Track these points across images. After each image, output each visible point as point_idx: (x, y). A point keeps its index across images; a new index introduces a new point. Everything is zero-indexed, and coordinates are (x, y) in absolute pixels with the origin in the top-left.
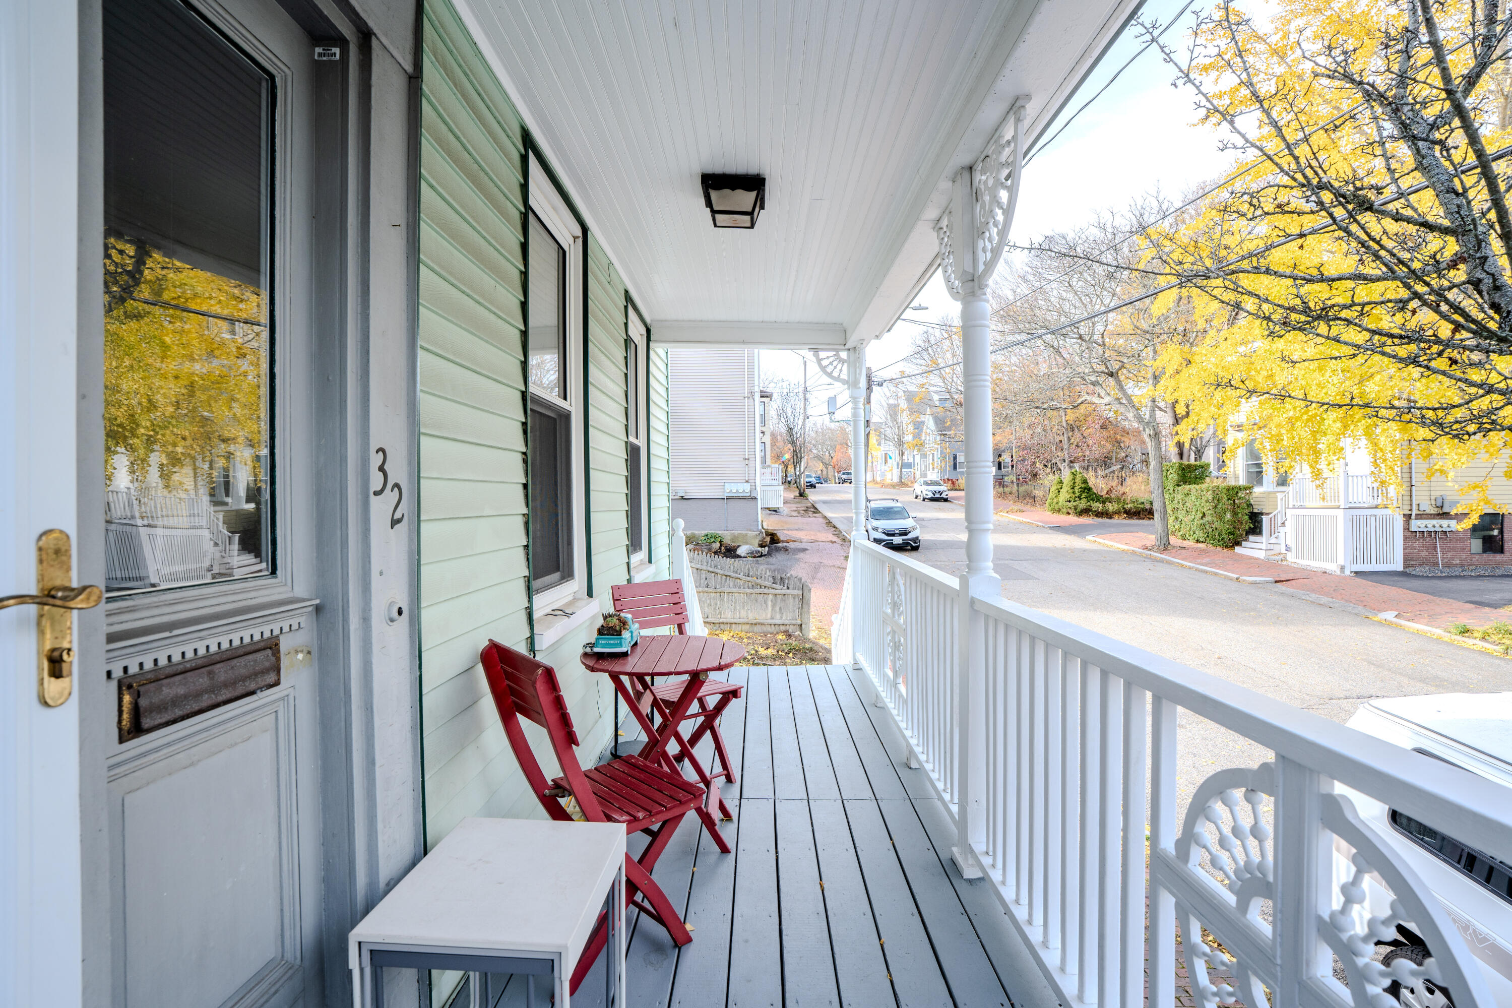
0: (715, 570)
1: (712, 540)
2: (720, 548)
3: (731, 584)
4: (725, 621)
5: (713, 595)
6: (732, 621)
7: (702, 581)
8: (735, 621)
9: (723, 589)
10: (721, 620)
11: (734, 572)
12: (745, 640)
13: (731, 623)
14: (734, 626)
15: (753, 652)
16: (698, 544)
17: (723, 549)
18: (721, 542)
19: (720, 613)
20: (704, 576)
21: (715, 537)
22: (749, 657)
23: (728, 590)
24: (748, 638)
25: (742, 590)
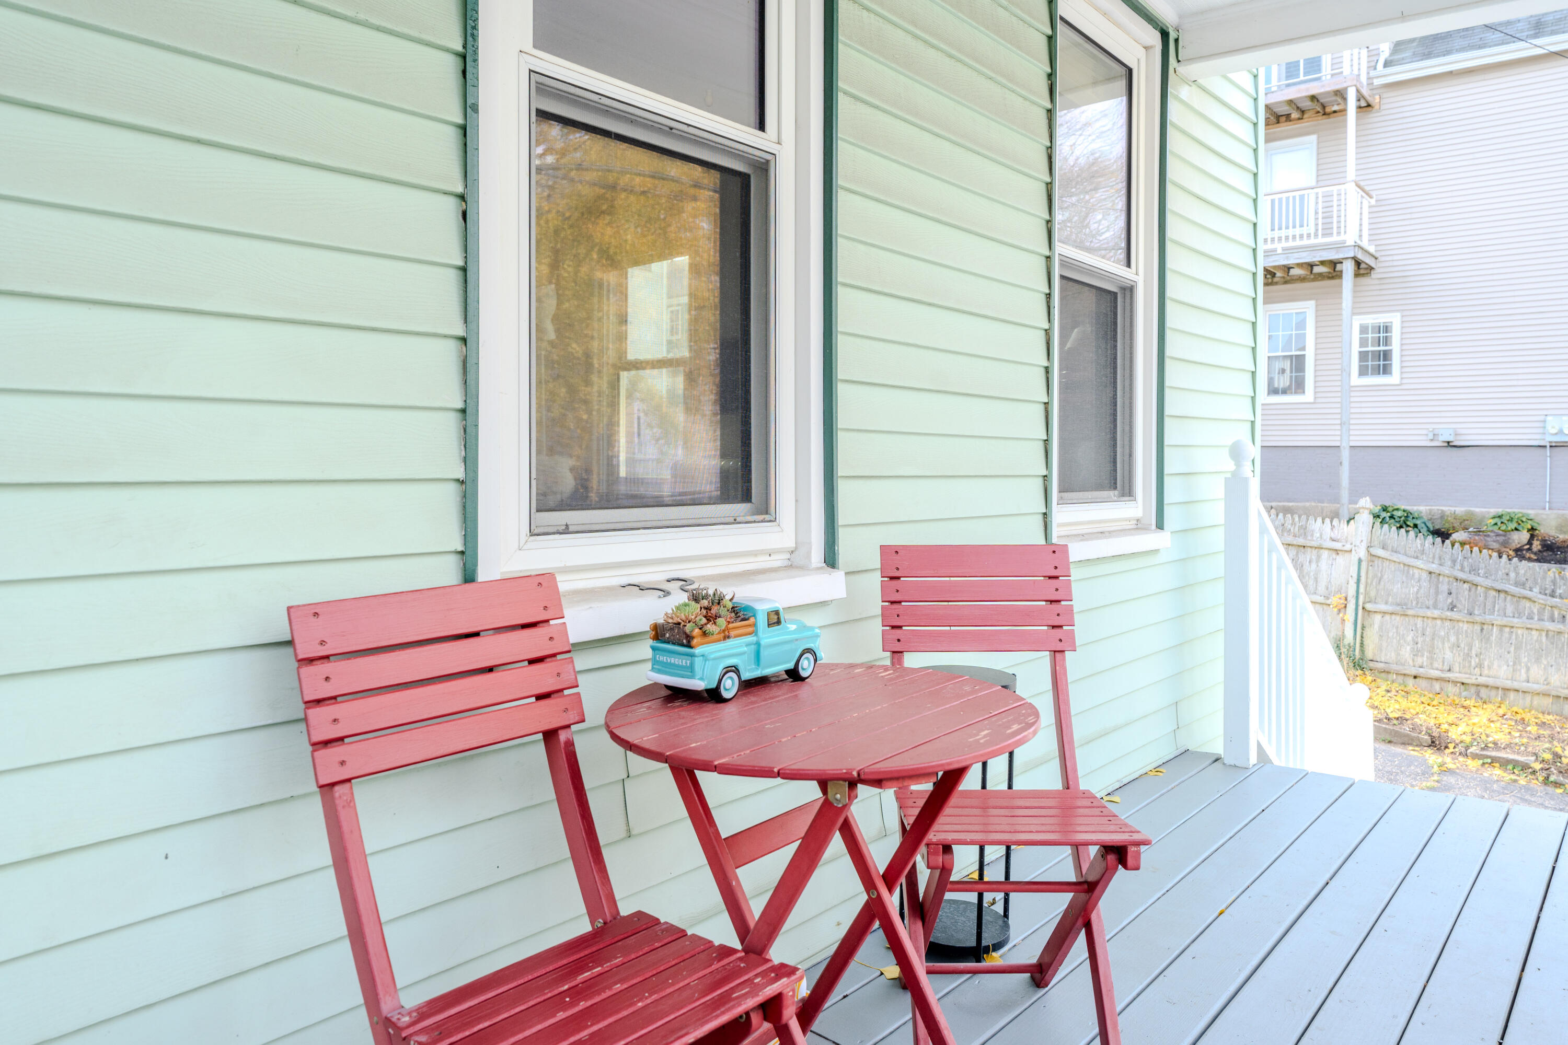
0: (1472, 578)
1: (1513, 525)
2: (1530, 543)
3: (1510, 609)
4: (1491, 681)
5: (1465, 626)
6: (1508, 684)
7: (1441, 597)
8: (1516, 685)
9: (1488, 618)
10: (1482, 680)
11: (1517, 584)
12: (1533, 729)
13: (1506, 690)
14: (1512, 695)
15: (1548, 756)
16: (1478, 532)
17: (1536, 545)
18: (1533, 529)
19: (1480, 665)
20: (1444, 588)
21: (1518, 523)
22: (1537, 766)
23: (1499, 621)
24: (1543, 725)
25: (1534, 624)
